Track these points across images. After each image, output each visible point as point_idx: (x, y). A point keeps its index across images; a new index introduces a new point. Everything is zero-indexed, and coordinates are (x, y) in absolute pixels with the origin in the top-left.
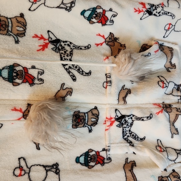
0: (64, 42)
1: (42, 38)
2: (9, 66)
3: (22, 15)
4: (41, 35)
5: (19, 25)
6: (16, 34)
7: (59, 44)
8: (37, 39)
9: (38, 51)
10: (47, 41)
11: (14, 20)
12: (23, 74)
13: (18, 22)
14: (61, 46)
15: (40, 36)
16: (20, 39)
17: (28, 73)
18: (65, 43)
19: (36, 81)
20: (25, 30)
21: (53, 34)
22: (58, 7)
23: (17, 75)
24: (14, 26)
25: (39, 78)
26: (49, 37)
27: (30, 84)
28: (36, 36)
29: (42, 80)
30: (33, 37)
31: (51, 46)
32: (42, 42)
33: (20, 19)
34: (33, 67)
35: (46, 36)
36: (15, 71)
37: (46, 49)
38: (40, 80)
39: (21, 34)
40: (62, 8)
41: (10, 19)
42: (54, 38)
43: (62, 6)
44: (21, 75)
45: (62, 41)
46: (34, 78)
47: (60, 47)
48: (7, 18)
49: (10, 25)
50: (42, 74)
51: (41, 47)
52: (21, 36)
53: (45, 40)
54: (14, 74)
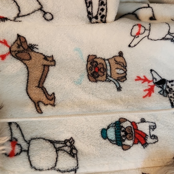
0: (170, 82)
1: (145, 80)
2: (114, 123)
3: (121, 54)
4: (144, 76)
5: (119, 66)
6: (116, 79)
7: (165, 85)
8: (140, 82)
9: (144, 97)
10: (152, 84)
11: (112, 61)
12: (132, 131)
13: (117, 63)
14: (168, 87)
15: (143, 78)
16: (122, 84)
17: (138, 130)
18: (172, 83)
19: (149, 140)
20: (125, 72)
21: (157, 73)
22: (164, 39)
23: (126, 134)
24: (113, 68)
25: (151, 135)
26: (154, 78)
27: (142, 145)
28: (139, 79)
29: (155, 137)
30: (136, 80)
31: (157, 89)
32: (146, 85)
33: (119, 59)
34: (143, 121)
35: (150, 78)
36: (123, 129)
37: (153, 94)
38: (153, 138)
39: (122, 78)
40: (168, 39)
41: (108, 60)
42: (158, 79)
43: (168, 36)
44: (130, 134)
45: (167, 81)
46: (146, 135)
47: (168, 89)
48: (104, 60)
49: (109, 68)
50: (154, 129)
51: (147, 92)
52: (122, 80)
53: (149, 82)
54: (123, 134)
